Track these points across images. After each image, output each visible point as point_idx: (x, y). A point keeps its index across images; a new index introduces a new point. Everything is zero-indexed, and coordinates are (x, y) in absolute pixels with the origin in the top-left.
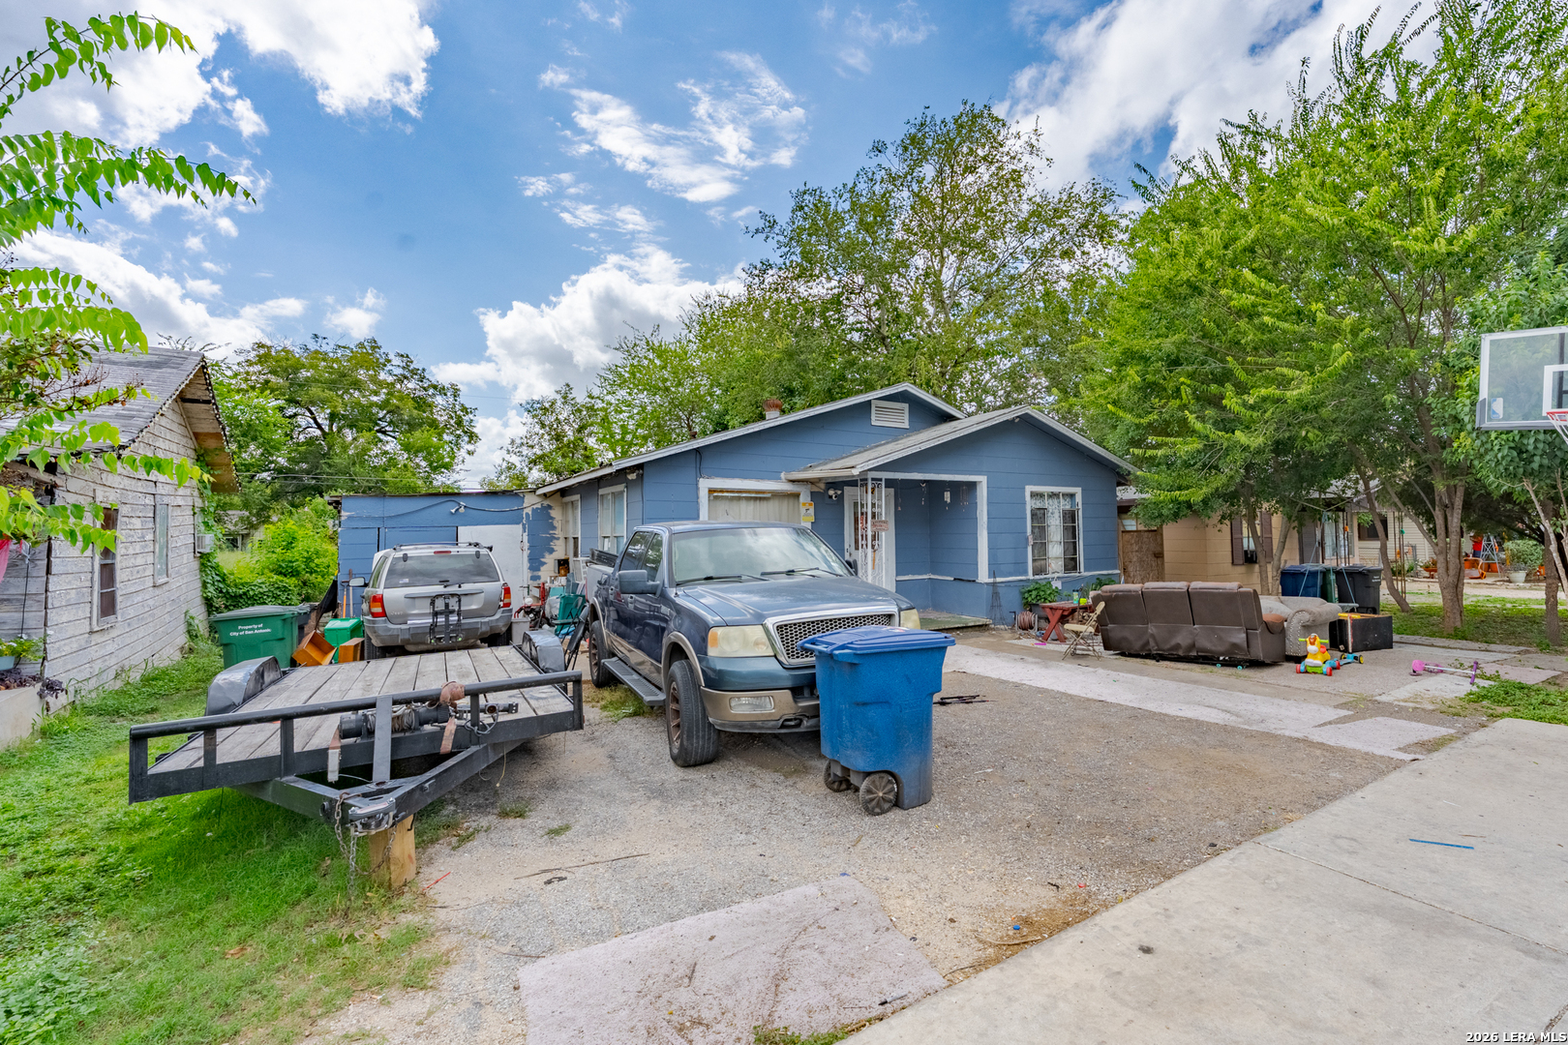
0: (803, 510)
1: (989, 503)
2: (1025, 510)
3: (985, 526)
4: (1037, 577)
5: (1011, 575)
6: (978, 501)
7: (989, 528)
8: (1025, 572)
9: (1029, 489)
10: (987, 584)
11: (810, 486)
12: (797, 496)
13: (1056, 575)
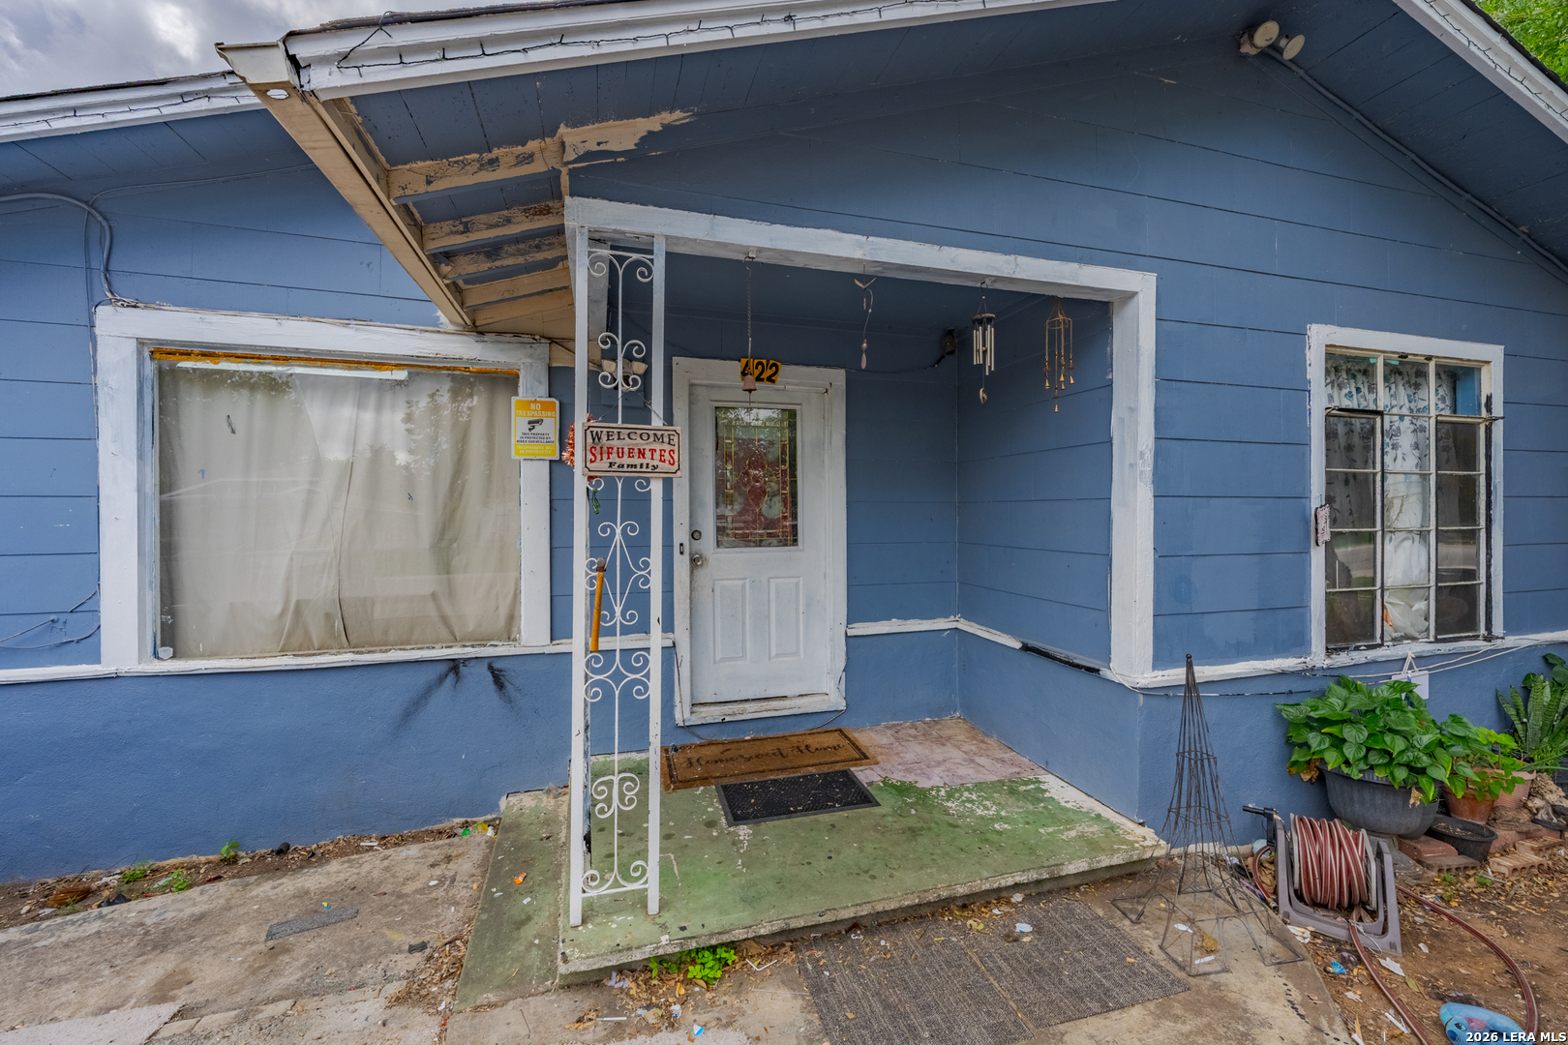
0: (519, 425)
1: (1165, 380)
2: (1304, 414)
3: (1146, 467)
4: (1342, 659)
5: (1242, 652)
6: (1118, 376)
7: (1159, 478)
8: (1298, 643)
9: (1321, 337)
10: (1147, 692)
11: (543, 349)
12: (506, 381)
13: (1409, 650)
